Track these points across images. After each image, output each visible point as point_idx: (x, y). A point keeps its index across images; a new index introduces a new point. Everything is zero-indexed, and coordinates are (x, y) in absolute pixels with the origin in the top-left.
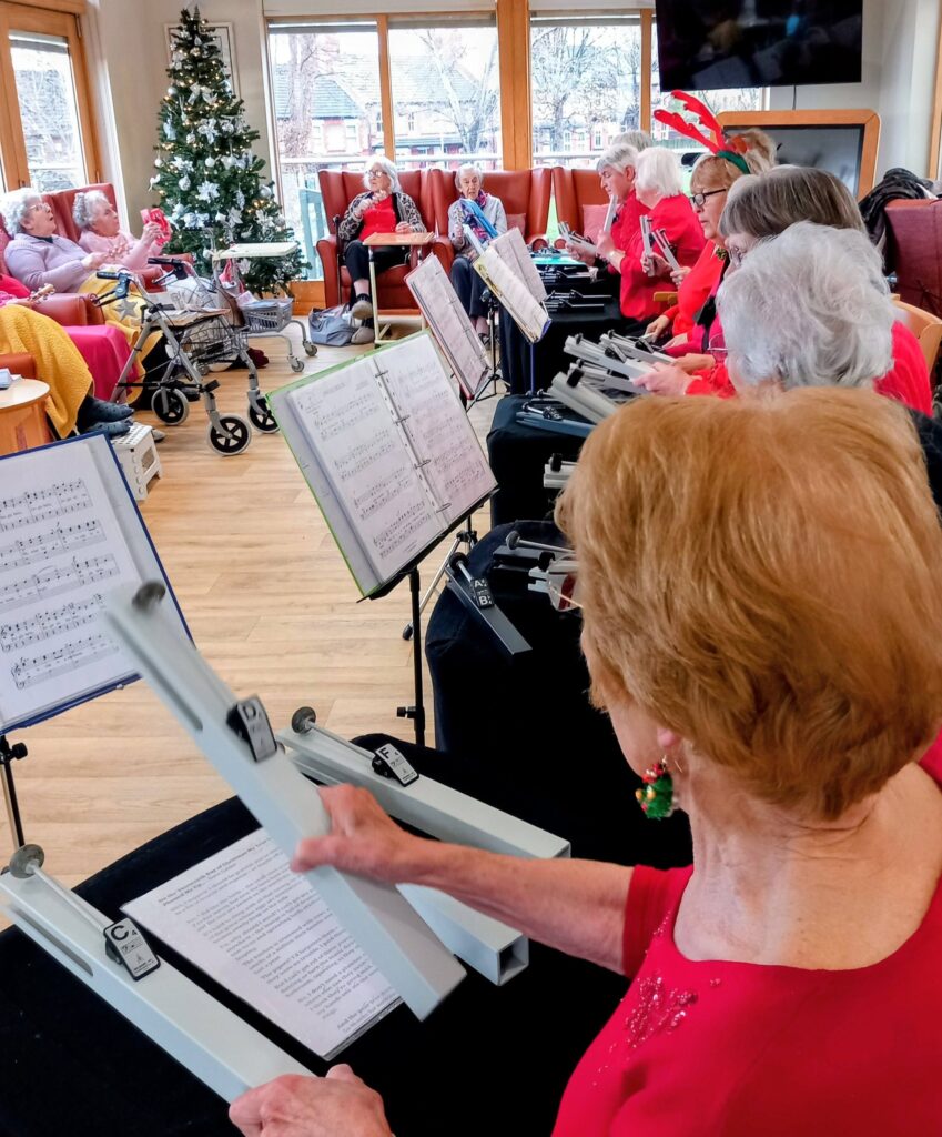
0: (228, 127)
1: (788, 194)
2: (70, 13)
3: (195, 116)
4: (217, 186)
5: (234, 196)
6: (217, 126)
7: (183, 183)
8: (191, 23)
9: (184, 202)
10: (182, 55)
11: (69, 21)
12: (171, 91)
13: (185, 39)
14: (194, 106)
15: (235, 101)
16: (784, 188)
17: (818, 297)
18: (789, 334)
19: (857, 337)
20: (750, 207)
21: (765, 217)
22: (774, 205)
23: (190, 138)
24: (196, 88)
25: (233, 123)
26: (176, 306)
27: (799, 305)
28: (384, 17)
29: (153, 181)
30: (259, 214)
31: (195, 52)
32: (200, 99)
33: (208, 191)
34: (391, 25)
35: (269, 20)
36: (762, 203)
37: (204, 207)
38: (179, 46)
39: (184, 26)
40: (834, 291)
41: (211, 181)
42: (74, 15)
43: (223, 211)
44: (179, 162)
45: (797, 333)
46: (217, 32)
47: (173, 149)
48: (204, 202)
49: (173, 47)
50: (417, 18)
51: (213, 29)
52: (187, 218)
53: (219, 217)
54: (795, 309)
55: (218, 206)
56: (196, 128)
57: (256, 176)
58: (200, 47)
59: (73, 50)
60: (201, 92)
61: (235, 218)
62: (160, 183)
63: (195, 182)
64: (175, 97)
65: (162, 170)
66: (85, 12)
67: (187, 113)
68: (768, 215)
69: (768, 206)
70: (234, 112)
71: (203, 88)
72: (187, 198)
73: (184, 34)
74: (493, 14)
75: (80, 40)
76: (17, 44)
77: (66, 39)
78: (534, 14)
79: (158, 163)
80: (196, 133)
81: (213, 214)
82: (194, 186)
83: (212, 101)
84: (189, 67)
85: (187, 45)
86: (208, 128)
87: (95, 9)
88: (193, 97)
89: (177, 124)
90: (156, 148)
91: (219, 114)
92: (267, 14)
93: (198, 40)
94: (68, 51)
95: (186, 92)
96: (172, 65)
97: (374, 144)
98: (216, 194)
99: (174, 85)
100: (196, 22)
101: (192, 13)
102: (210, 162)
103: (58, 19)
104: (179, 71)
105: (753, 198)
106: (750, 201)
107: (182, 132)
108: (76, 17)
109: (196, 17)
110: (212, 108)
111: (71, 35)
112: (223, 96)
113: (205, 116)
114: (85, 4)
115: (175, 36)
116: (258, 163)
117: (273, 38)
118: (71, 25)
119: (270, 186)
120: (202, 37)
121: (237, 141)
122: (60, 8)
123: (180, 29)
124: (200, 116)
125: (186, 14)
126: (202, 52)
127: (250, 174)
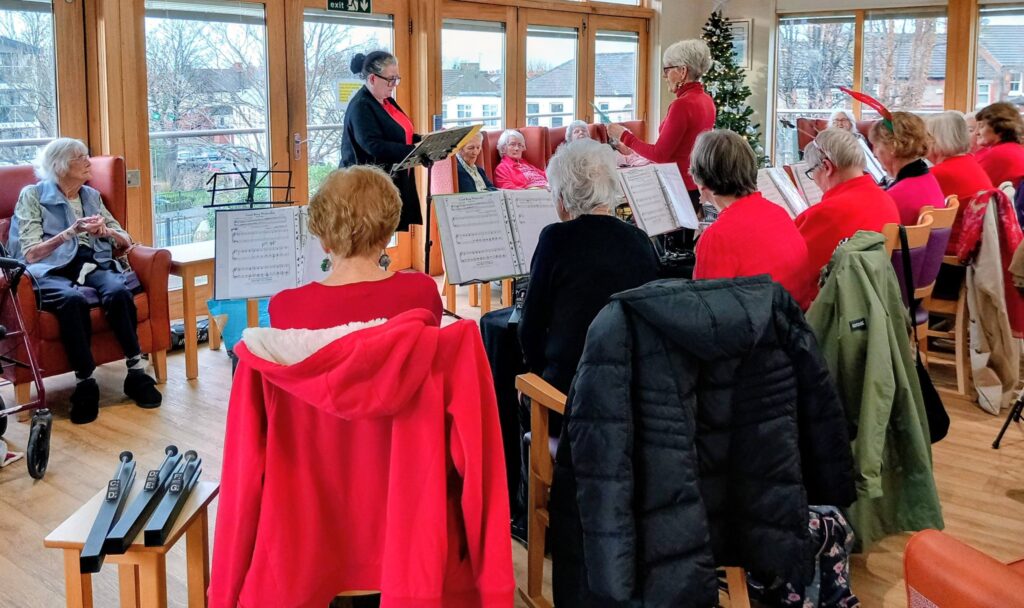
0: (729, 86)
2: (642, 18)
3: (707, 79)
6: (723, 85)
8: (715, 20)
13: (710, 31)
14: (709, 73)
15: (738, 70)
25: (733, 84)
27: (569, 169)
28: (861, 12)
31: (715, 39)
34: (866, 17)
35: (781, 16)
38: (706, 35)
39: (710, 23)
40: (585, 165)
46: (733, 26)
51: (731, 24)
57: (745, 120)
58: (719, 36)
59: (641, 40)
60: (714, 64)
66: (653, 17)
67: (704, 77)
70: (736, 77)
71: (716, 62)
73: (709, 28)
74: (946, 7)
75: (647, 33)
76: (601, 38)
77: (638, 34)
78: (983, 6)
83: (720, 69)
85: (709, 35)
86: (714, 87)
87: (659, 14)
91: (723, 78)
92: (778, 12)
93: (718, 32)
94: (638, 41)
100: (719, 20)
101: (718, 14)
103: (634, 22)
108: (647, 20)
109: (720, 17)
110: (720, 74)
111: (642, 31)
112: (729, 66)
113: (714, 80)
114: (653, 12)
115: (704, 29)
116: (749, 111)
117: (781, 27)
118: (641, 24)
119: (755, 127)
120: (721, 30)
121: (734, 97)
122: (635, 16)
123: (708, 24)
124: (711, 80)
125: (714, 15)
126: (719, 38)
127: (741, 118)
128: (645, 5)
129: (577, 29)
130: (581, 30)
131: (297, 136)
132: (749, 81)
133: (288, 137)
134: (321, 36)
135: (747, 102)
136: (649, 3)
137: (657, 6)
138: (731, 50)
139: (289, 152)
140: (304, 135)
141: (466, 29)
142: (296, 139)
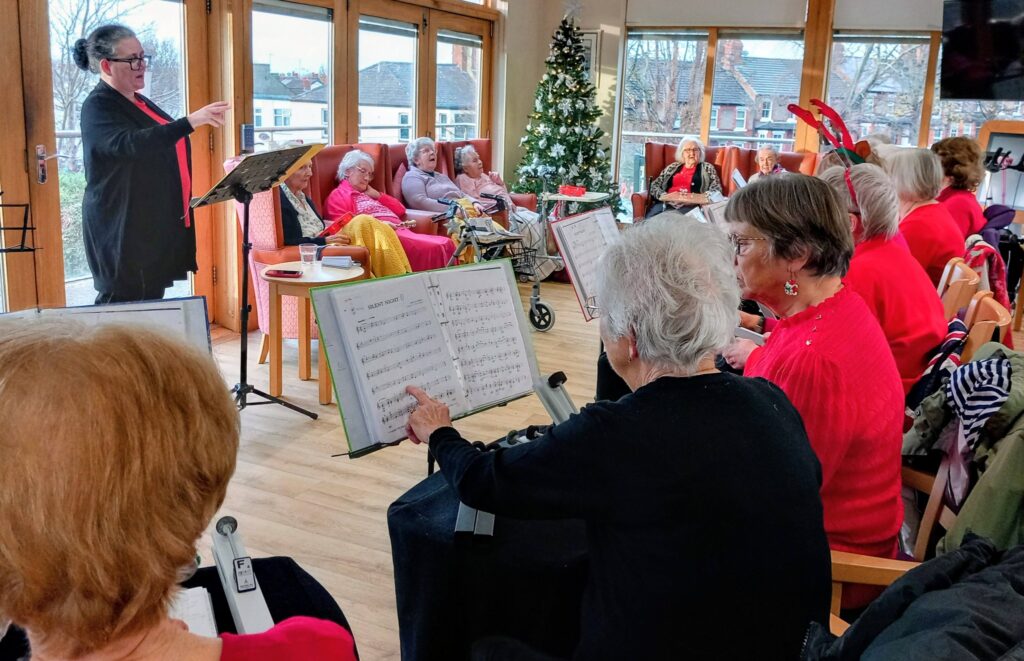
0: (580, 105)
1: (790, 195)
2: (486, 20)
3: (558, 96)
4: (564, 147)
5: (576, 155)
6: (574, 103)
7: (542, 143)
8: (566, 29)
9: (540, 157)
10: (556, 52)
11: (485, 26)
12: (545, 77)
13: (561, 40)
14: (559, 89)
15: (590, 87)
16: (787, 189)
17: (670, 272)
18: (642, 299)
19: (701, 311)
20: (754, 201)
21: (766, 212)
22: (776, 203)
23: (551, 112)
24: (561, 76)
25: (585, 102)
26: (488, 229)
27: (652, 277)
28: (715, 30)
29: (523, 140)
30: (592, 170)
31: (566, 50)
32: (564, 83)
33: (558, 150)
34: (720, 36)
35: (629, 29)
36: (765, 199)
37: (553, 162)
38: (556, 45)
39: (561, 31)
40: (684, 269)
41: (561, 143)
42: (490, 21)
43: (565, 166)
44: (542, 128)
45: (648, 300)
46: (585, 37)
47: (540, 118)
48: (554, 158)
49: (551, 46)
50: (741, 31)
51: (582, 34)
52: (540, 169)
53: (561, 170)
54: (649, 279)
55: (562, 162)
56: (557, 104)
57: (596, 143)
58: (570, 47)
59: (485, 46)
60: (565, 79)
61: (574, 171)
62: (528, 142)
63: (550, 142)
64: (547, 82)
65: (531, 132)
66: (498, 20)
67: (553, 93)
68: (770, 211)
69: (771, 203)
70: (587, 95)
71: (567, 76)
72: (542, 154)
73: (560, 37)
74: (802, 31)
75: (491, 38)
76: (443, 39)
77: (481, 38)
78: (837, 32)
79: (529, 127)
80: (556, 108)
81: (558, 167)
82: (548, 147)
83: (572, 85)
84: (560, 61)
85: (560, 45)
86: (566, 105)
87: (504, 17)
88: (559, 82)
89: (544, 100)
90: (529, 117)
91: (576, 96)
92: (628, 25)
93: (569, 42)
94: (482, 47)
95: (555, 78)
96: (548, 59)
97: (757, 126)
98: (562, 153)
99: (548, 74)
100: (571, 29)
101: (569, 22)
102: (563, 130)
103: (477, 23)
104: (553, 63)
105: (758, 194)
106: (755, 196)
107: (547, 106)
108: (491, 23)
109: (571, 25)
110: (571, 91)
111: (485, 35)
112: (580, 83)
113: (565, 96)
114: (498, 13)
115: (554, 38)
116: (599, 133)
117: (630, 42)
118: (486, 28)
119: (605, 151)
120: (573, 40)
121: (586, 116)
122: (479, 16)
123: (558, 33)
124: (561, 96)
125: (565, 22)
126: (570, 50)
127: (591, 141)
128: (490, 5)
129: (416, 26)
130: (421, 27)
131: (40, 149)
132: (601, 99)
133: (26, 151)
134: (85, 21)
135: (598, 122)
136: (494, 4)
137: (503, 7)
138: (583, 64)
139: (27, 171)
140: (51, 148)
141: (287, 14)
142: (39, 152)
